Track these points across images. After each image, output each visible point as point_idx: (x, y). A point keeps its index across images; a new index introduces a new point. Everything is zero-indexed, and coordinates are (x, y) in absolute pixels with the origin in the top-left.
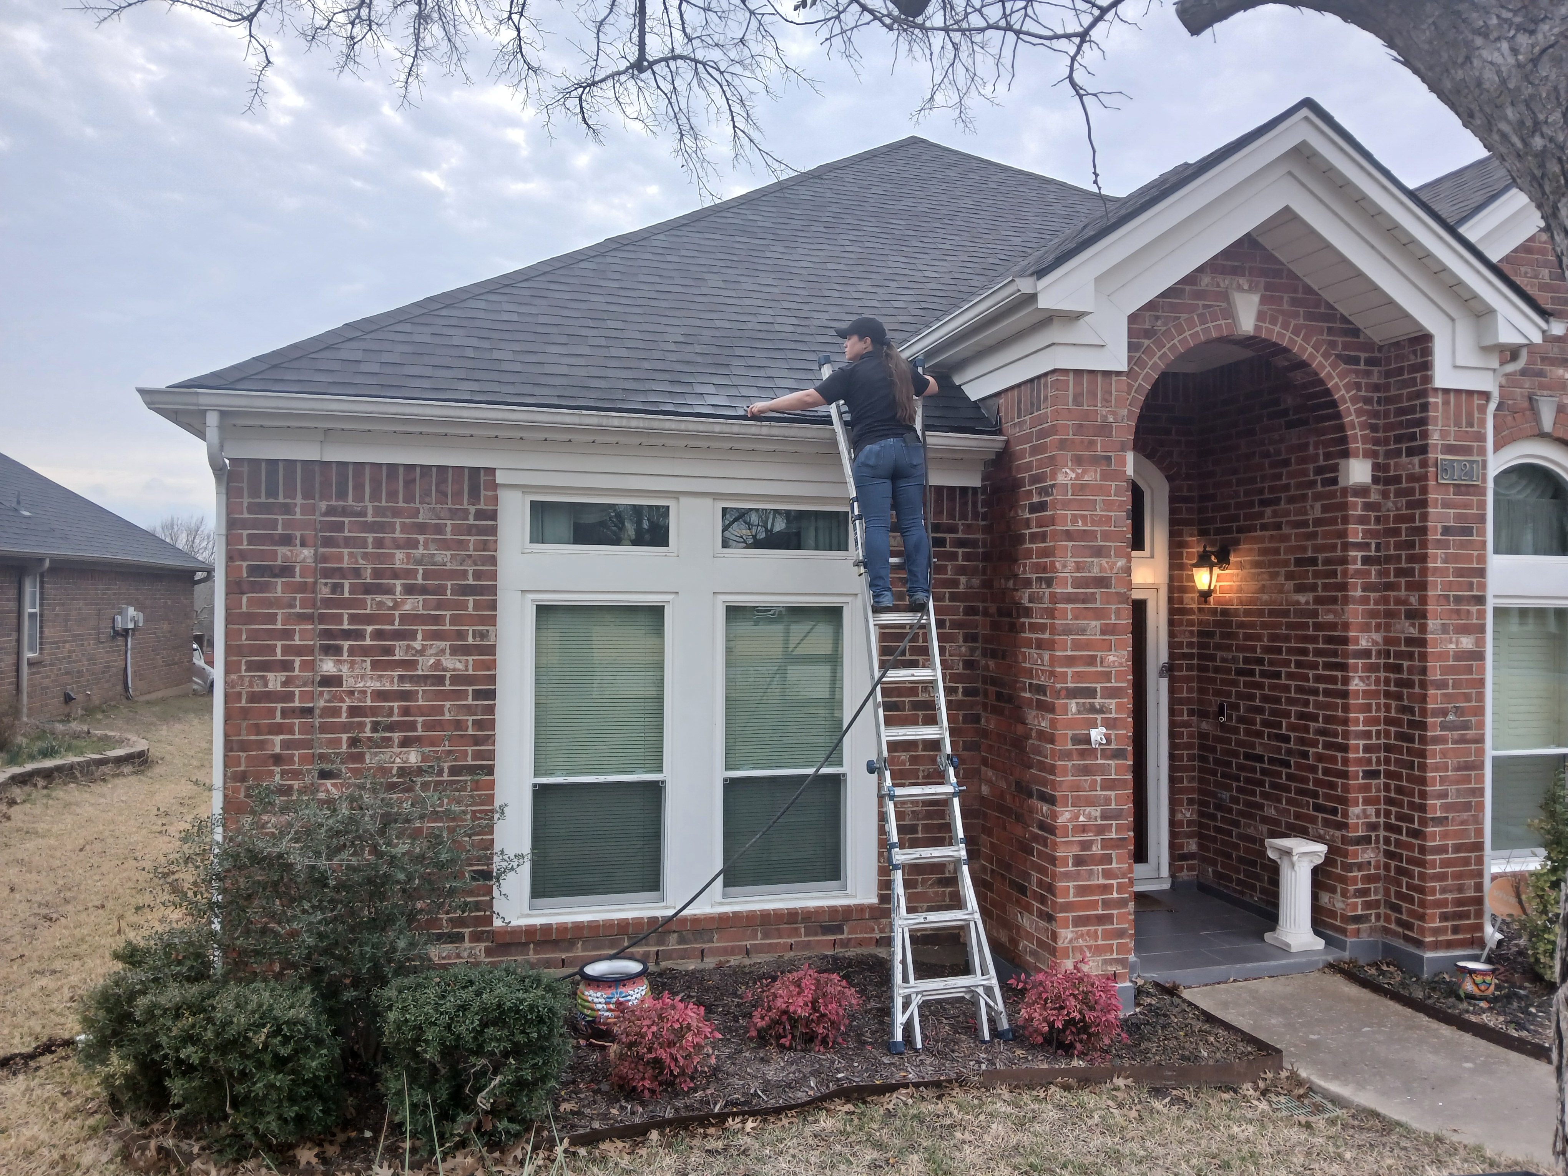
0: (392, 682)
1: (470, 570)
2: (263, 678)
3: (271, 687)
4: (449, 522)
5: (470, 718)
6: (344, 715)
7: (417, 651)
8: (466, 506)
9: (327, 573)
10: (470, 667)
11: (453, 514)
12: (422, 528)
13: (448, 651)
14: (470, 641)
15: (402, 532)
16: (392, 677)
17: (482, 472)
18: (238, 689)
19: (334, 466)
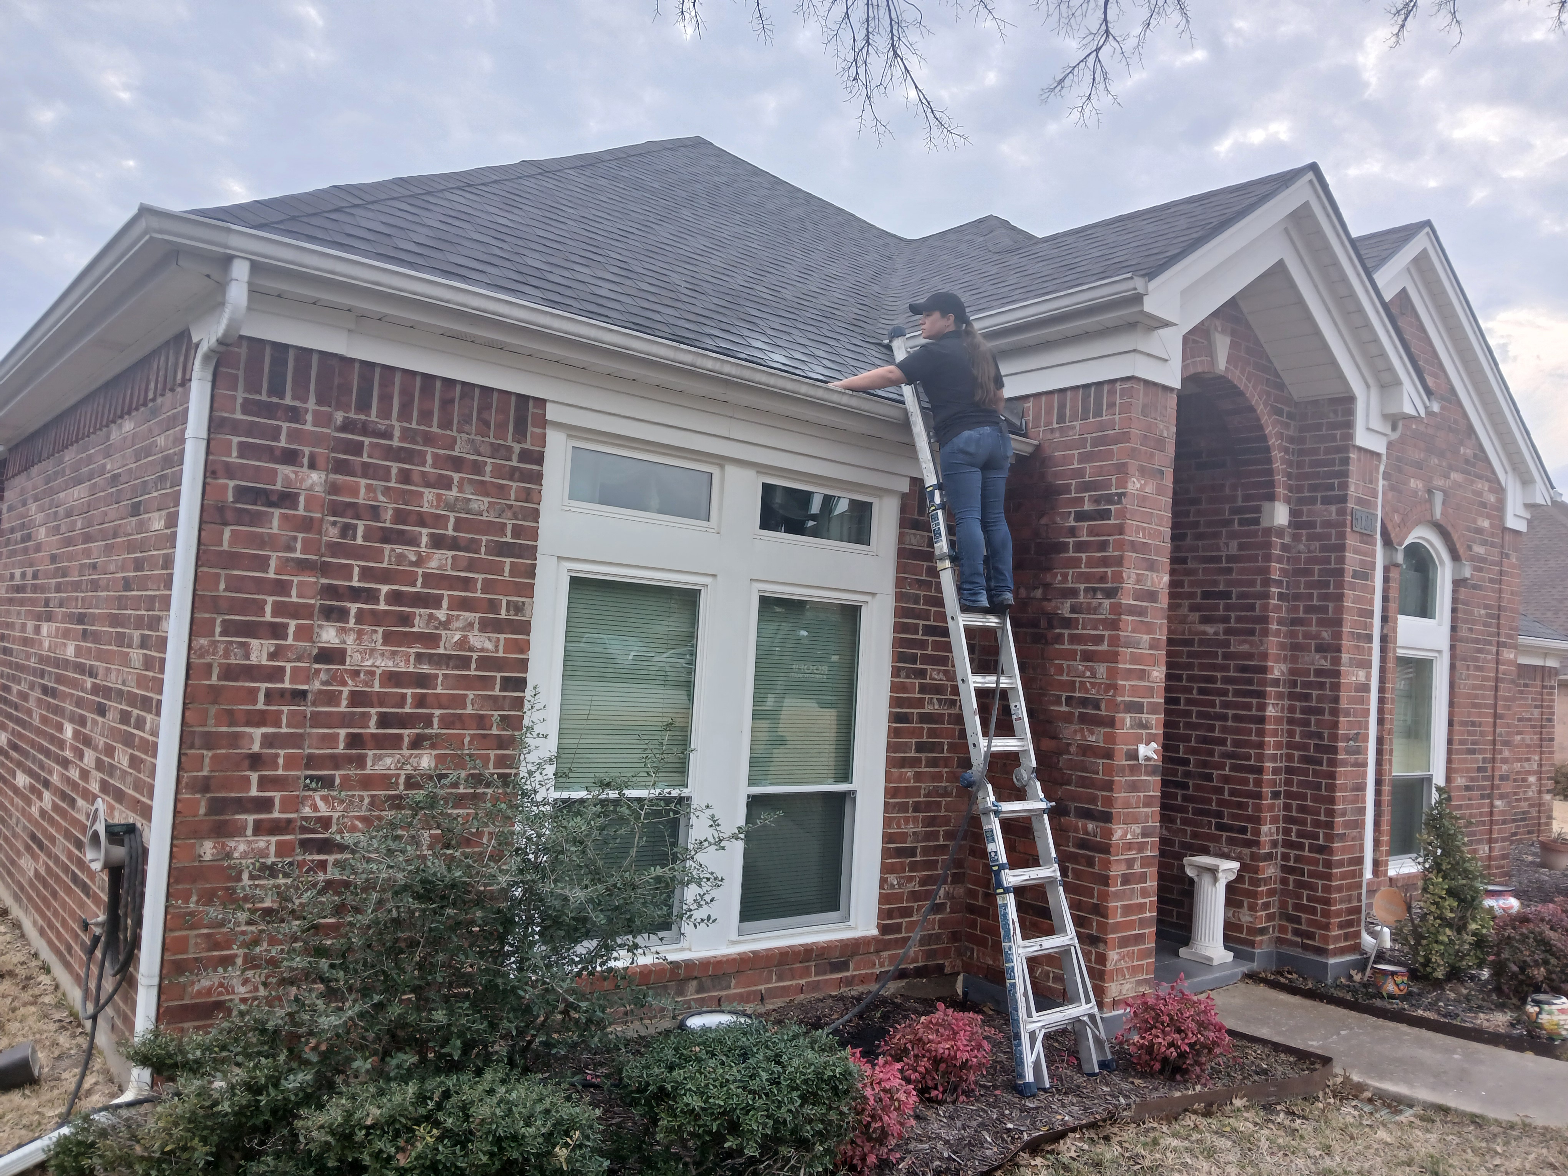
0: (408, 661)
1: (510, 523)
2: (245, 646)
3: (254, 659)
4: (489, 460)
5: (496, 713)
6: (344, 703)
7: (440, 623)
8: (510, 443)
9: (336, 509)
10: (501, 648)
11: (496, 450)
12: (457, 464)
13: (477, 626)
14: (503, 614)
15: (434, 466)
16: (408, 655)
17: (531, 403)
18: (208, 659)
19: (357, 365)
